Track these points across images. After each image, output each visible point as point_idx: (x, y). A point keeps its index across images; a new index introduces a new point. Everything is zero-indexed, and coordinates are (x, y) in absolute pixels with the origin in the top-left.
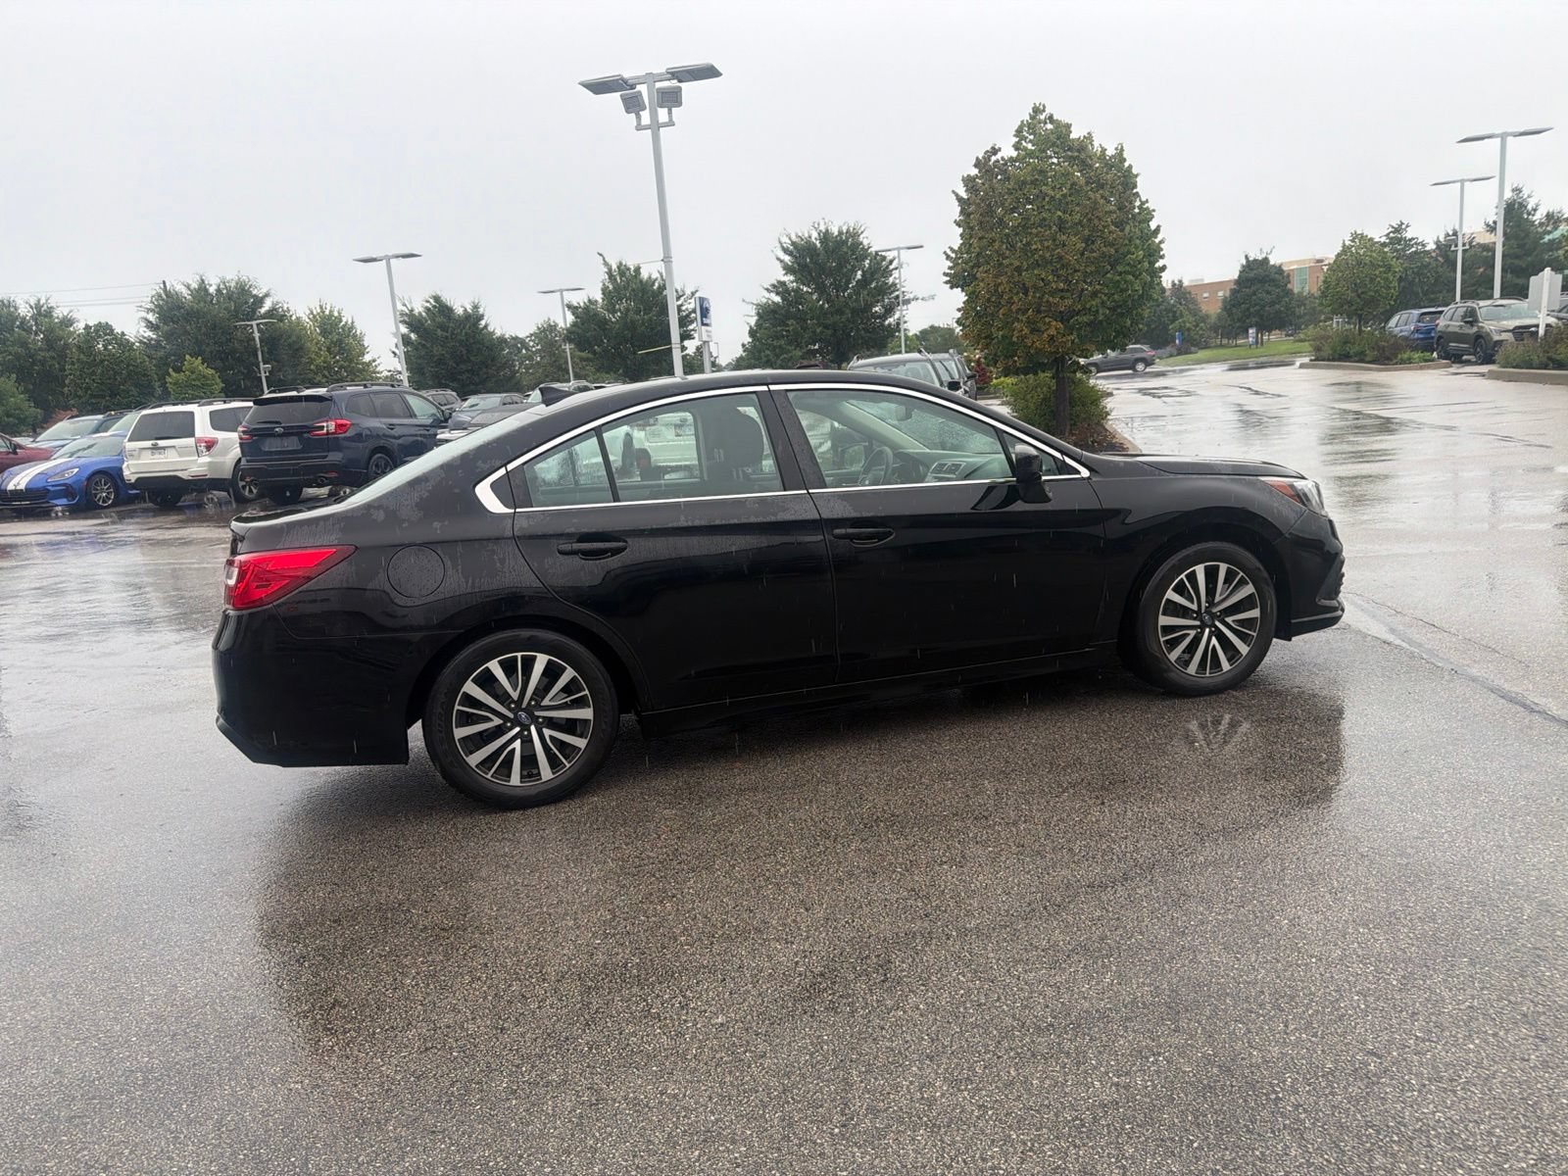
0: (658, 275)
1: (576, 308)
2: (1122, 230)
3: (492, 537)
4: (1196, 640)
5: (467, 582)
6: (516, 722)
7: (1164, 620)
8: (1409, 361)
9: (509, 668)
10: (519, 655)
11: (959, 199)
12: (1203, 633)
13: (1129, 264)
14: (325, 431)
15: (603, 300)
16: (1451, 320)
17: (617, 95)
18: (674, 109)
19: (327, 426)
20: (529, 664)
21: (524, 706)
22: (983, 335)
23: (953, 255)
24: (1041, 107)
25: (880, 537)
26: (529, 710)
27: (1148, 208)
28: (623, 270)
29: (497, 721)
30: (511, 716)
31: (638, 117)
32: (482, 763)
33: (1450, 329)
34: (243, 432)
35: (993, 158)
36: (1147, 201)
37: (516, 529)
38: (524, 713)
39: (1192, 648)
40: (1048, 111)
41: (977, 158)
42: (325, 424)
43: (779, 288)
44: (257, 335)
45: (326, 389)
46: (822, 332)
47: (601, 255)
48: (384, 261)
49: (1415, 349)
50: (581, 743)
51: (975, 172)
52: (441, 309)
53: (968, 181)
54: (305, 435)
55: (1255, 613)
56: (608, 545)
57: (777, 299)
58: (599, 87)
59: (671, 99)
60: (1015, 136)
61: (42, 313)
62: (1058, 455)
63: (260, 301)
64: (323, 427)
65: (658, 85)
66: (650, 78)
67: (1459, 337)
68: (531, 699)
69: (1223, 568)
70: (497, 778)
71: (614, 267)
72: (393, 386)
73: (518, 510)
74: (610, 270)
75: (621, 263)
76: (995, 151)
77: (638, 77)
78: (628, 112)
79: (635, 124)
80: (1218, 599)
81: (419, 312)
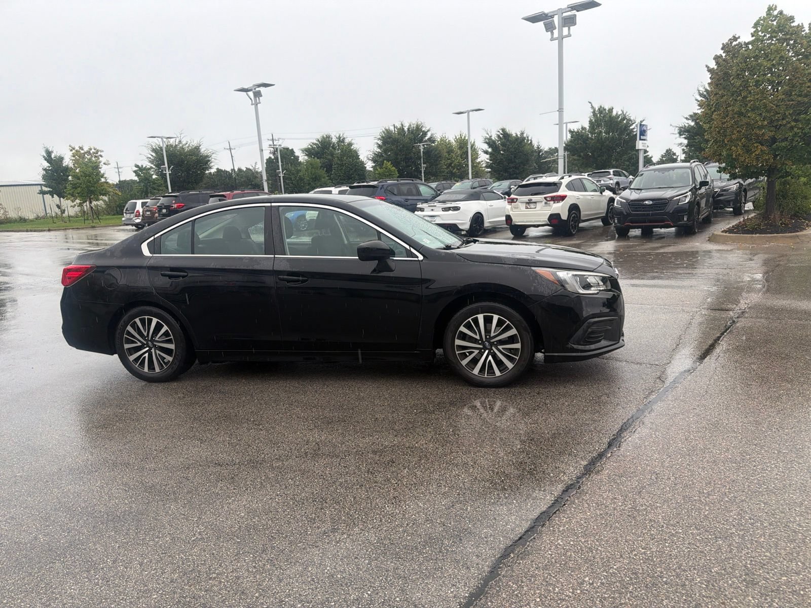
0: (621, 112)
1: (574, 132)
3: (140, 265)
4: (479, 356)
6: (146, 346)
7: (458, 342)
9: (143, 322)
10: (146, 317)
11: (710, 70)
12: (483, 352)
15: (590, 127)
17: (542, 22)
18: (571, 27)
20: (150, 321)
21: (149, 339)
26: (152, 341)
28: (601, 110)
29: (139, 344)
30: (144, 343)
31: (552, 33)
32: (134, 360)
37: (150, 263)
38: (149, 342)
39: (475, 361)
40: (779, 9)
41: (723, 44)
43: (694, 117)
44: (422, 150)
47: (590, 103)
48: (467, 113)
50: (171, 358)
52: (505, 135)
53: (717, 58)
55: (518, 346)
57: (692, 124)
58: (533, 19)
59: (570, 21)
61: (341, 140)
62: (408, 247)
63: (425, 134)
65: (565, 14)
66: (561, 11)
68: (152, 337)
69: (496, 318)
70: (140, 367)
71: (597, 109)
72: (413, 181)
73: (154, 255)
74: (594, 110)
75: (601, 107)
76: (735, 39)
77: (554, 12)
78: (547, 31)
79: (550, 37)
80: (492, 334)
81: (494, 137)
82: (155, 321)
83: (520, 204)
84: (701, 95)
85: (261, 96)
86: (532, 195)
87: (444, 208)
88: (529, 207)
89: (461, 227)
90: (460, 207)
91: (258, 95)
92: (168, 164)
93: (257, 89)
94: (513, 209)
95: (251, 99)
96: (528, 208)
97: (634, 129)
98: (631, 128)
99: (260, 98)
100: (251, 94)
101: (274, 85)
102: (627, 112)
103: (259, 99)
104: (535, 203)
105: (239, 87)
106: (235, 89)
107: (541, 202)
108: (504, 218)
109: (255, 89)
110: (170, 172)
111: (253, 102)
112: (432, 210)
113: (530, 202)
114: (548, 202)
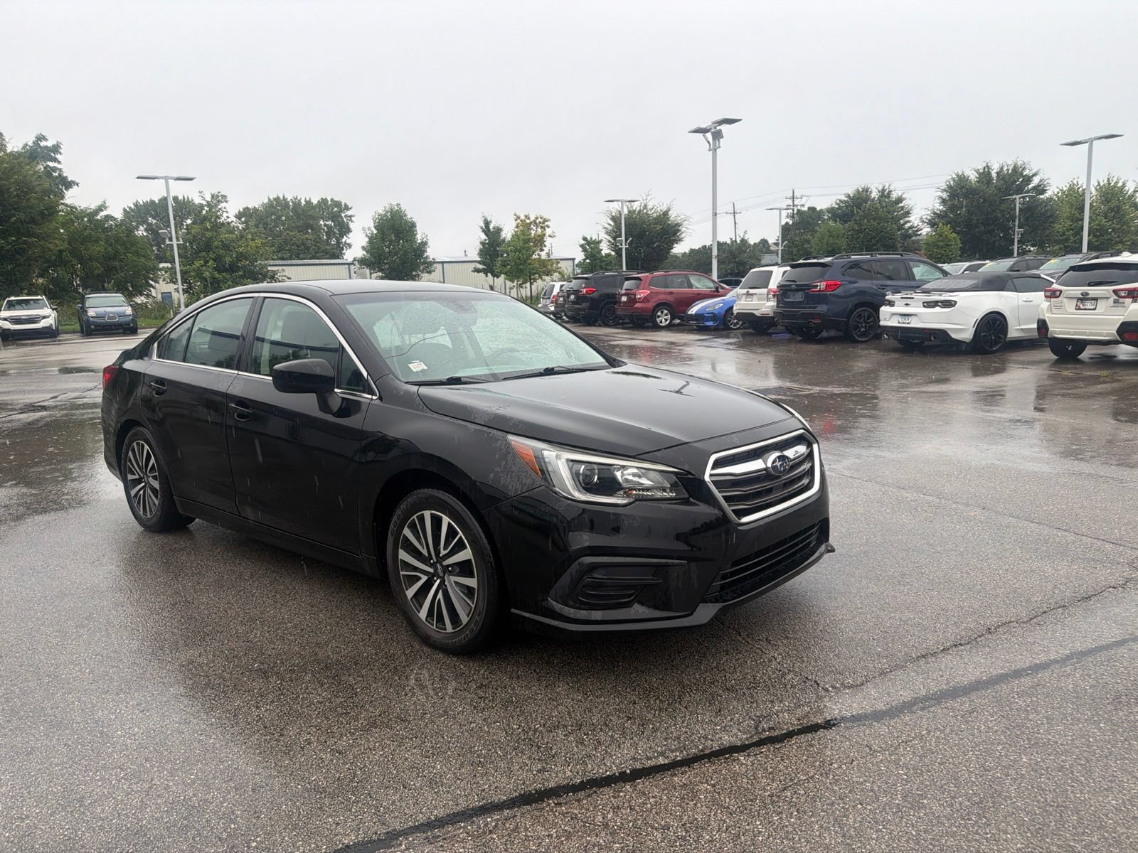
4: (427, 587)
7: (402, 555)
10: (141, 442)
14: (818, 289)
29: (137, 476)
30: (141, 475)
32: (134, 497)
42: (819, 284)
44: (1019, 206)
48: (1087, 144)
50: (157, 501)
54: (807, 291)
56: (162, 387)
64: (817, 286)
69: (446, 521)
72: (902, 256)
80: (443, 552)
82: (146, 448)
83: (1065, 300)
85: (723, 137)
86: (1089, 285)
87: (927, 302)
88: (1081, 307)
89: (954, 336)
90: (956, 302)
91: (718, 135)
92: (626, 235)
93: (718, 128)
94: (1053, 308)
95: (709, 142)
96: (1080, 309)
99: (721, 140)
100: (709, 135)
101: (741, 120)
103: (719, 141)
104: (1096, 299)
105: (695, 127)
106: (690, 130)
107: (1108, 298)
108: (1035, 326)
109: (715, 128)
110: (627, 246)
111: (711, 147)
112: (907, 304)
113: (1084, 298)
114: (1121, 300)
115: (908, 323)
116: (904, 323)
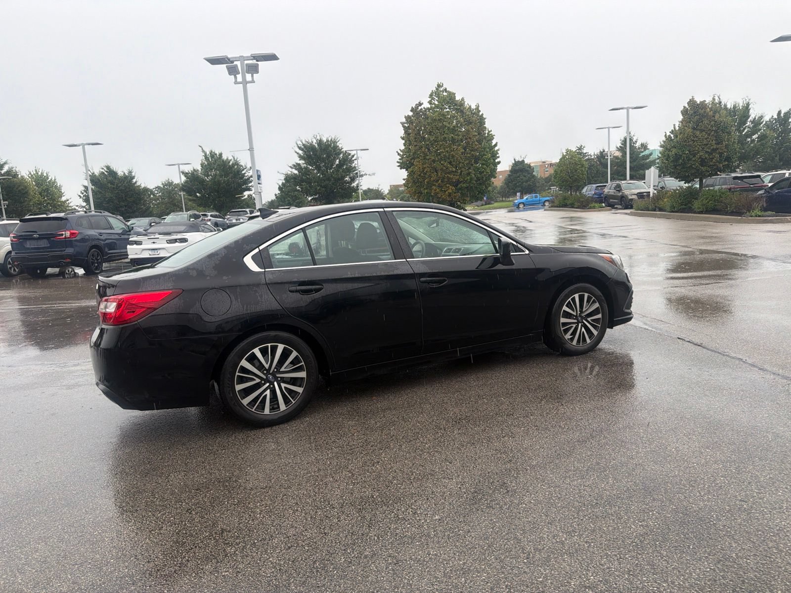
0: (232, 158)
1: (187, 173)
2: (481, 144)
3: (254, 284)
4: (576, 329)
5: (243, 307)
6: (267, 381)
7: (563, 320)
8: (594, 207)
9: (264, 352)
10: (269, 345)
11: (404, 126)
12: (578, 325)
13: (484, 160)
14: (64, 236)
15: (202, 170)
16: (610, 189)
17: (225, 66)
18: (254, 75)
19: (65, 234)
20: (274, 349)
21: (271, 372)
22: (417, 192)
23: (402, 153)
24: (441, 85)
25: (440, 282)
26: (273, 374)
27: (491, 134)
28: (213, 154)
29: (258, 380)
30: (265, 377)
31: (236, 78)
32: (250, 403)
33: (610, 193)
34: (13, 237)
35: (420, 108)
36: (491, 131)
37: (267, 280)
38: (271, 376)
39: (574, 333)
40: (444, 86)
41: (412, 107)
42: (64, 233)
43: (297, 166)
45: (64, 214)
46: (320, 189)
47: (201, 147)
48: (81, 146)
49: (596, 202)
50: (300, 390)
51: (411, 114)
52: (112, 173)
53: (408, 118)
54: (52, 239)
55: (599, 316)
56: (314, 287)
57: (296, 172)
58: (214, 61)
59: (253, 69)
60: (430, 97)
62: (515, 243)
64: (63, 234)
65: (246, 62)
66: (242, 59)
67: (613, 197)
68: (275, 368)
69: (586, 295)
70: (257, 411)
71: (208, 153)
73: (266, 270)
74: (206, 154)
75: (212, 151)
76: (420, 104)
77: (235, 58)
78: (230, 75)
79: (234, 81)
80: (584, 310)
81: (97, 173)
82: (281, 348)
84: (300, 148)
87: (169, 240)
90: (187, 239)
97: (245, 173)
98: (243, 172)
102: (237, 158)
112: (154, 243)
115: (158, 254)
116: (154, 255)
